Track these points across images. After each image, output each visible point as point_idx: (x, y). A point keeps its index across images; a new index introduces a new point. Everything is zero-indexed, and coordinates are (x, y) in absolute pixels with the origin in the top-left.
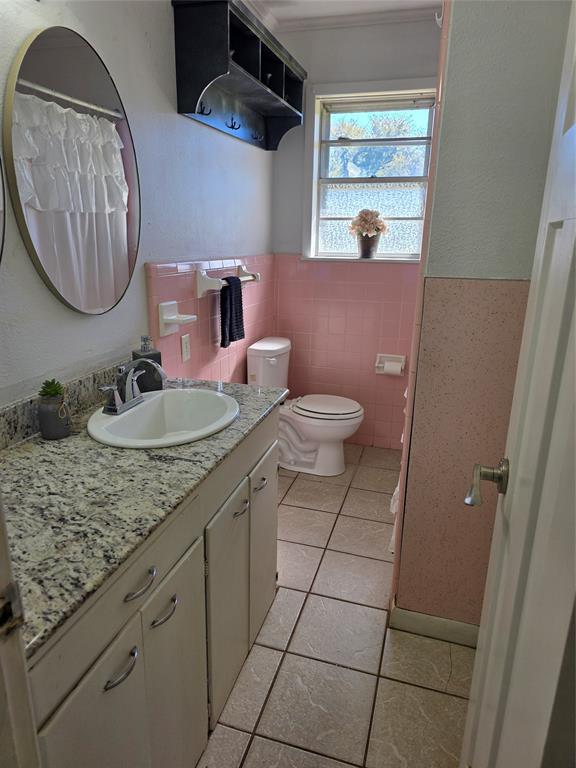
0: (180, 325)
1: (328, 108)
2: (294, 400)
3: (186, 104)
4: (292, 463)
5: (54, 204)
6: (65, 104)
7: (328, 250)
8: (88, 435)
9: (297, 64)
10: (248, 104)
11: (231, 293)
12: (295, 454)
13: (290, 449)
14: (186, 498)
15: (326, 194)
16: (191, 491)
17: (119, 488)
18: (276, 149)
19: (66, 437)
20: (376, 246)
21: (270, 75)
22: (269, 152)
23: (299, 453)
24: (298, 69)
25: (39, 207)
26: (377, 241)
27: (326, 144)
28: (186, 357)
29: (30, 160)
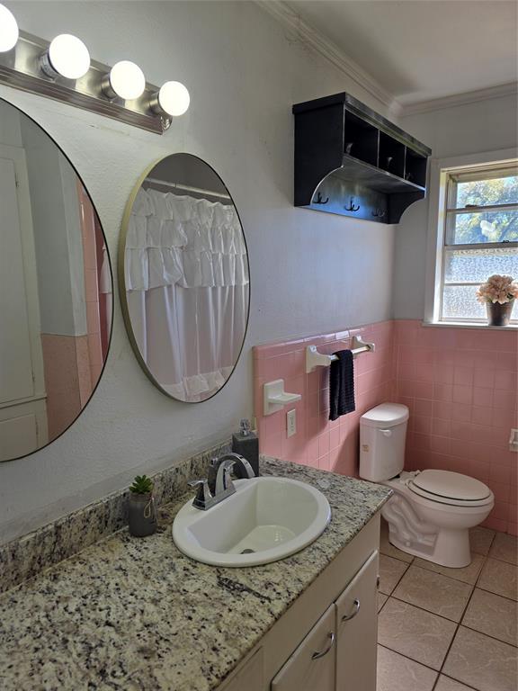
0: (285, 406)
1: (454, 179)
2: (412, 473)
3: (302, 198)
4: (408, 544)
5: (198, 283)
6: (212, 199)
7: (453, 315)
8: (170, 535)
9: (419, 144)
10: (369, 187)
11: (341, 367)
12: (413, 534)
13: (406, 527)
14: (240, 661)
15: (451, 260)
16: (249, 650)
17: (173, 630)
18: (397, 222)
19: (151, 534)
20: (510, 313)
21: (390, 158)
22: (391, 225)
23: (416, 534)
24: (421, 149)
25: (186, 285)
26: (510, 308)
27: (452, 212)
28: (291, 433)
29: (182, 248)
